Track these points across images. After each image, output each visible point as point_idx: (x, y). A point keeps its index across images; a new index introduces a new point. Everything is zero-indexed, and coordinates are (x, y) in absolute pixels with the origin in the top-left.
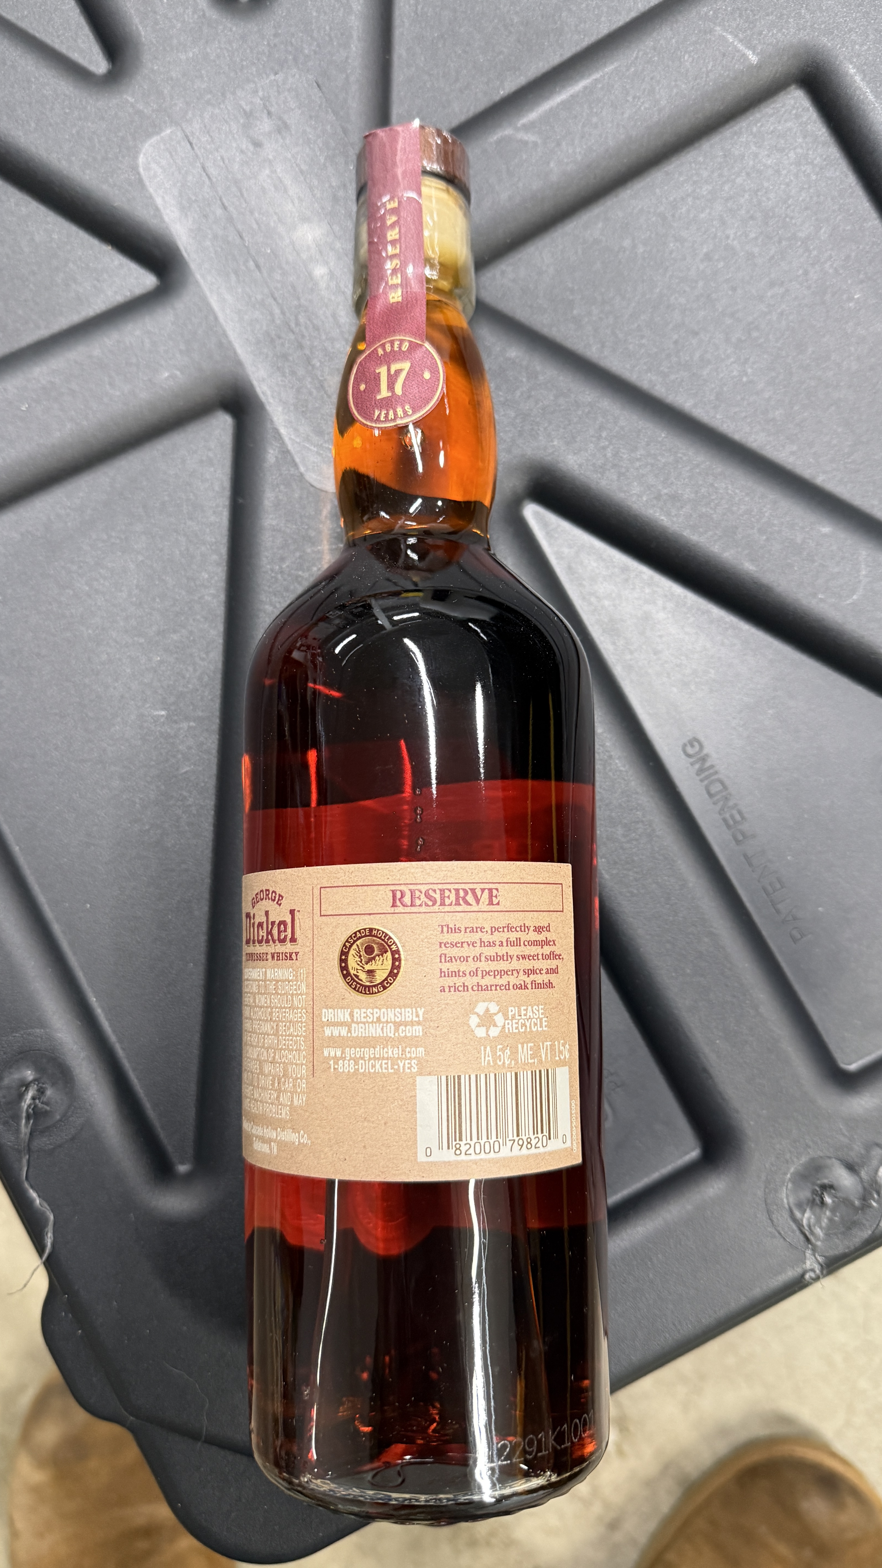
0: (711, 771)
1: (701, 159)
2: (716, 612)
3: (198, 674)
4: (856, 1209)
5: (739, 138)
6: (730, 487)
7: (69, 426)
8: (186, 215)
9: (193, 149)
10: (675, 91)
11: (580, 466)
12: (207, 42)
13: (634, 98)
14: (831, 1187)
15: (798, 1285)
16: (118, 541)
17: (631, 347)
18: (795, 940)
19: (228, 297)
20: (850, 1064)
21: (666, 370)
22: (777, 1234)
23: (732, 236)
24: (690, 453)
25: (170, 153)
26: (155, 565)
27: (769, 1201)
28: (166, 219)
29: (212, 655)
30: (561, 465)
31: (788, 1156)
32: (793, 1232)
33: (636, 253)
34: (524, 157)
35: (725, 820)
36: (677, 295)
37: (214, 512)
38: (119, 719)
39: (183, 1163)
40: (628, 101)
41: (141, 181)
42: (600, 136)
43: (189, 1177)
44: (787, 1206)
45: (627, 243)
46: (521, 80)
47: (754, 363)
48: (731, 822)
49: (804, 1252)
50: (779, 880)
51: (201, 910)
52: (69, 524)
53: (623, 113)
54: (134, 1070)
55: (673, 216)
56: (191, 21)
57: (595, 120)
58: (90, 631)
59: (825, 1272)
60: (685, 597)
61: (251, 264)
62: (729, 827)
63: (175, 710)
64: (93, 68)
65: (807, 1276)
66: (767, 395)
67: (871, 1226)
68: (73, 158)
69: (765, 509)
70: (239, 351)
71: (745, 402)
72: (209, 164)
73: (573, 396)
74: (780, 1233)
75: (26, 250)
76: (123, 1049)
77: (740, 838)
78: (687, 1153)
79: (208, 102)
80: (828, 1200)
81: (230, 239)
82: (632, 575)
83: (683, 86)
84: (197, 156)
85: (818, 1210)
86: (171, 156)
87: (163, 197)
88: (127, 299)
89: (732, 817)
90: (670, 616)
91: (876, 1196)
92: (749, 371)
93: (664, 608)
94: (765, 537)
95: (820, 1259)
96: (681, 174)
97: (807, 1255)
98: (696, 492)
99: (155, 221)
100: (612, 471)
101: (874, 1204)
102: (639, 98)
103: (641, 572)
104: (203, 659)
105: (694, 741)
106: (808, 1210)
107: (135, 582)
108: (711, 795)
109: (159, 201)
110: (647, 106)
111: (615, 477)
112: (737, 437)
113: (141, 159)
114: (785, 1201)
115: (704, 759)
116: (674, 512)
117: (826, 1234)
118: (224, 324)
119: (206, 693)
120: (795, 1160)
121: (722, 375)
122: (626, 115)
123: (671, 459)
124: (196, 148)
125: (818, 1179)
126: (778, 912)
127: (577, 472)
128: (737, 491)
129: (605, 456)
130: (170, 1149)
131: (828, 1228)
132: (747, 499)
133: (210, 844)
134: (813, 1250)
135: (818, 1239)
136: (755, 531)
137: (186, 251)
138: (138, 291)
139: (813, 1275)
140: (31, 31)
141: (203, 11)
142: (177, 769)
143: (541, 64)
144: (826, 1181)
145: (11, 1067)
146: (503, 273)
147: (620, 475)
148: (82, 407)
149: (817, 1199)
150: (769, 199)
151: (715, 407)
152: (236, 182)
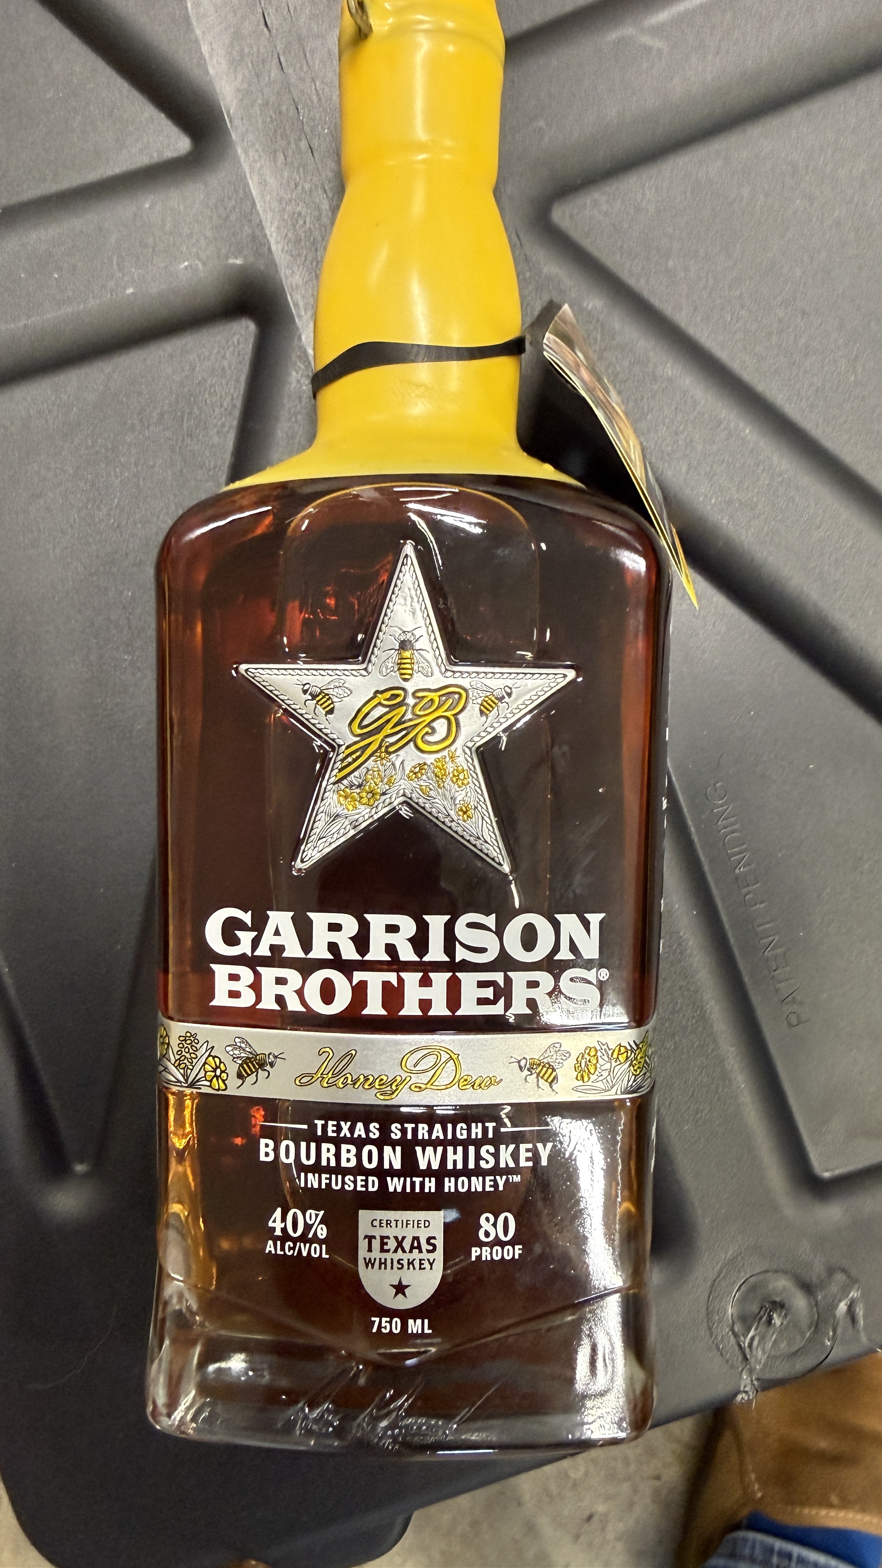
8: (235, 70)
14: (782, 1306)
18: (791, 1026)
19: (272, 181)
20: (825, 1170)
22: (715, 1348)
24: (774, 458)
27: (711, 1311)
28: (211, 71)
32: (732, 1349)
33: (755, 204)
34: (644, 66)
37: (218, 433)
39: (81, 1162)
40: (780, 17)
41: (186, 20)
42: (740, 55)
43: (84, 1178)
44: (730, 1319)
49: (741, 1373)
52: (50, 423)
53: (772, 32)
60: (741, 620)
61: (303, 144)
70: (274, 247)
75: (41, 81)
80: (777, 1321)
81: (284, 108)
83: (850, 9)
85: (764, 1328)
87: (211, 45)
88: (152, 163)
91: (831, 1333)
95: (757, 1383)
96: (825, 116)
97: (743, 1376)
106: (753, 1329)
109: (205, 49)
110: (801, 27)
111: (684, 469)
112: (830, 445)
114: (729, 1312)
116: (744, 523)
117: (767, 1358)
118: (261, 212)
120: (748, 1270)
122: (775, 35)
125: (768, 1294)
126: (778, 991)
130: (68, 1144)
131: (772, 1353)
134: (751, 1372)
135: (757, 1360)
137: (229, 115)
138: (169, 154)
144: (778, 1299)
146: (596, 204)
149: (766, 1317)
151: (812, 407)
152: (300, 39)
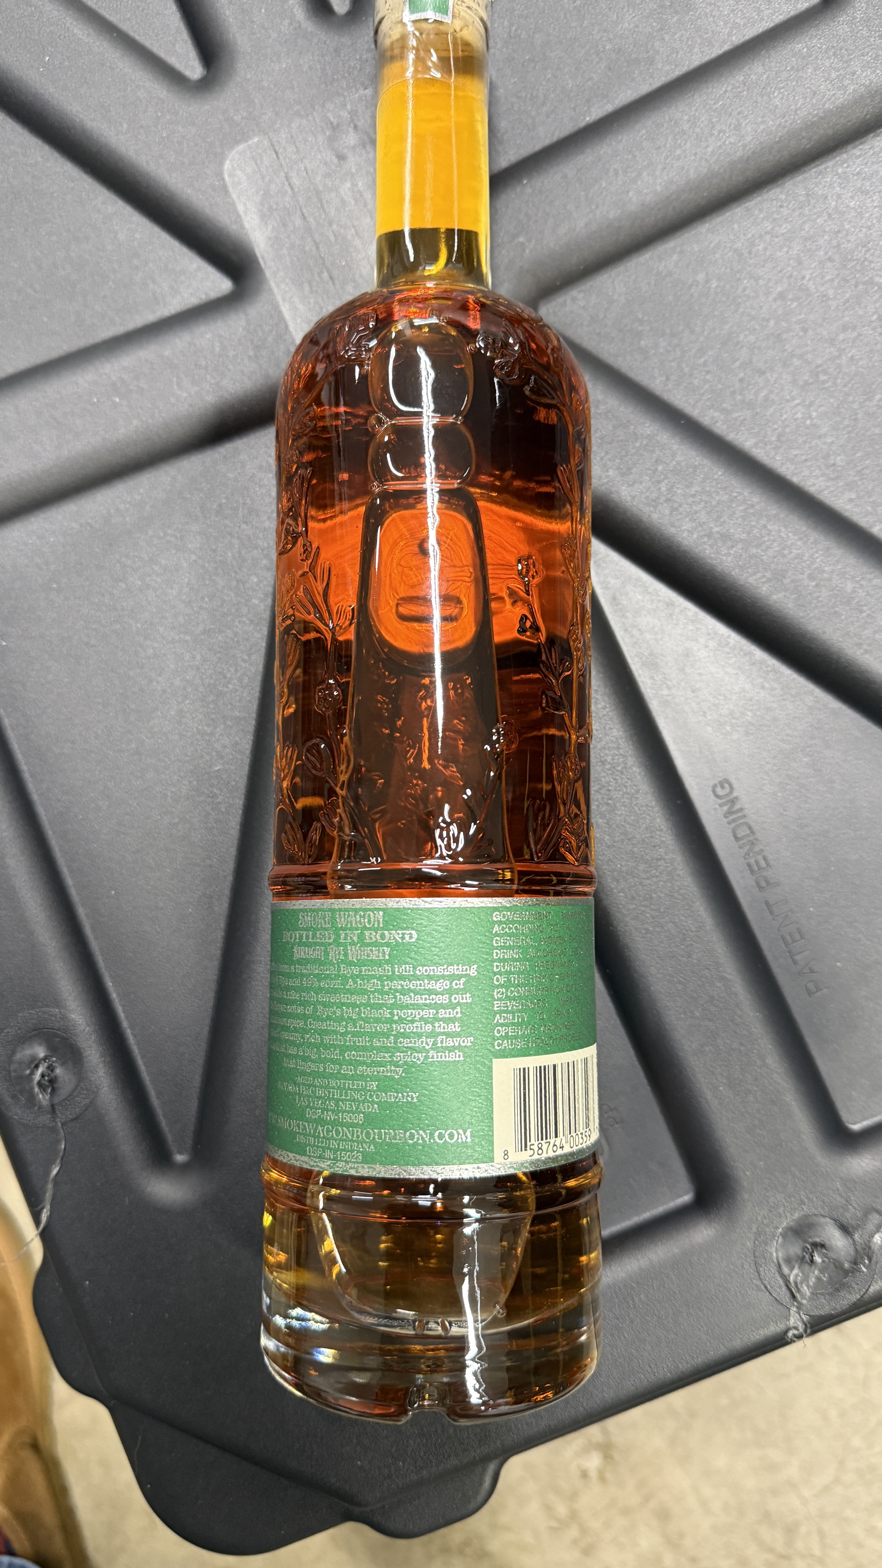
0: (740, 814)
1: (783, 197)
2: (759, 654)
3: (239, 674)
4: (846, 1273)
5: (824, 177)
6: (783, 529)
7: (135, 422)
9: (278, 158)
10: (762, 127)
11: (633, 498)
12: (300, 54)
13: (720, 132)
14: (823, 1246)
15: (779, 1342)
16: (173, 539)
17: (696, 382)
18: (810, 993)
19: (300, 306)
20: (855, 1124)
21: (730, 408)
22: (763, 1287)
23: (808, 277)
24: (746, 494)
25: (256, 161)
26: (207, 565)
27: (757, 1254)
28: (246, 226)
29: (254, 657)
30: (614, 496)
31: (781, 1210)
32: (780, 1287)
33: (709, 287)
34: (604, 185)
35: (749, 865)
36: (747, 333)
38: (159, 713)
39: (180, 1153)
40: (713, 134)
41: (224, 189)
42: (683, 168)
43: (185, 1168)
44: (775, 1261)
45: (701, 277)
46: (609, 108)
47: (821, 406)
48: (756, 868)
49: (789, 1309)
50: (799, 931)
51: (222, 907)
52: (127, 519)
53: (707, 146)
54: (143, 1057)
55: (750, 253)
56: (287, 32)
57: (678, 152)
58: (139, 625)
59: (809, 1331)
60: (729, 636)
61: (325, 275)
62: (752, 872)
63: (214, 709)
64: (188, 73)
65: (790, 1334)
66: (829, 440)
67: (860, 1290)
68: (161, 161)
69: (817, 555)
71: (807, 445)
72: (293, 174)
73: (632, 427)
74: (766, 1288)
75: (109, 247)
76: (135, 1036)
77: (763, 884)
78: (680, 1196)
79: (298, 114)
80: (818, 1259)
81: (307, 248)
82: (677, 610)
83: (771, 123)
84: (281, 165)
85: (807, 1267)
86: (257, 164)
87: (245, 204)
88: (202, 302)
89: (757, 862)
90: (711, 654)
91: (867, 1261)
92: (814, 414)
93: (706, 646)
94: (814, 583)
95: (805, 1318)
96: (761, 210)
97: (792, 1312)
98: (749, 533)
99: (234, 227)
100: (665, 505)
101: (864, 1270)
102: (724, 132)
103: (685, 608)
104: (244, 661)
105: (725, 782)
106: (796, 1267)
107: (186, 580)
108: (737, 838)
109: (241, 208)
110: (732, 141)
111: (667, 512)
112: (795, 480)
113: (227, 165)
114: (774, 1254)
115: (733, 801)
116: (724, 551)
117: (812, 1293)
118: (294, 333)
119: (245, 695)
120: (788, 1214)
121: (785, 416)
122: (710, 149)
123: (725, 498)
124: (281, 157)
125: (810, 1237)
126: (795, 962)
127: (630, 504)
128: (790, 534)
129: (660, 489)
130: (169, 1138)
131: (816, 1287)
132: (799, 543)
133: (236, 842)
134: (797, 1307)
135: (803, 1297)
136: (805, 576)
137: (262, 258)
138: (214, 294)
139: (796, 1332)
140: (132, 34)
141: (299, 22)
142: (210, 767)
143: (630, 92)
144: (818, 1240)
145: (23, 1043)
146: (574, 299)
147: (673, 509)
148: (149, 406)
149: (807, 1257)
150: (849, 241)
151: (777, 448)
152: (318, 193)
